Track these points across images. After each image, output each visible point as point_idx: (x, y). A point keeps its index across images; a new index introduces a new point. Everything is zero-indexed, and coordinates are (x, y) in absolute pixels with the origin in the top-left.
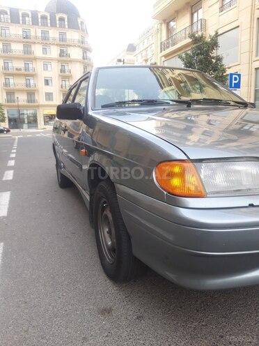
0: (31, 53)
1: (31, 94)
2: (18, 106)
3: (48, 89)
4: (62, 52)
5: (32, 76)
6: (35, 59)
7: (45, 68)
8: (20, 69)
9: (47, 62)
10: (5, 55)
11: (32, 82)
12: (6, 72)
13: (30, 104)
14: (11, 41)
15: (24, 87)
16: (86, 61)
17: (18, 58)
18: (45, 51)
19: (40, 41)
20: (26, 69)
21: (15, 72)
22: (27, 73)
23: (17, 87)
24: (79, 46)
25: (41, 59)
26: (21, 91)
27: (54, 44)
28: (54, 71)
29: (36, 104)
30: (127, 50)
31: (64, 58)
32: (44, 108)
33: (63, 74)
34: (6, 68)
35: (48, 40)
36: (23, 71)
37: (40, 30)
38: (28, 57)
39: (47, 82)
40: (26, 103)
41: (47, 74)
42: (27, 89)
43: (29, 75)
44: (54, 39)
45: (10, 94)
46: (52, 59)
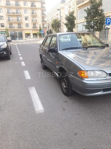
0: (19, 6)
1: (19, 24)
2: (14, 30)
3: (27, 22)
4: (32, 4)
5: (20, 16)
6: (21, 8)
7: (25, 12)
8: (14, 13)
9: (26, 9)
10: (8, 6)
11: (20, 19)
12: (9, 14)
13: (19, 29)
15: (16, 21)
16: (43, 8)
17: (13, 8)
18: (25, 4)
20: (17, 13)
21: (12, 14)
23: (13, 21)
24: (40, 2)
25: (23, 8)
26: (15, 23)
27: (29, 1)
28: (29, 14)
29: (22, 29)
30: (61, 2)
31: (33, 7)
32: (25, 30)
33: (33, 15)
36: (16, 14)
39: (26, 19)
40: (17, 28)
41: (26, 15)
42: (17, 22)
43: (18, 15)
45: (11, 24)
46: (28, 8)
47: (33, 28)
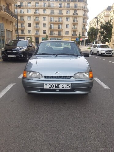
0: (61, 14)
1: (60, 32)
2: (54, 37)
3: (67, 29)
4: (75, 12)
5: (61, 24)
6: (63, 16)
7: (67, 20)
8: (57, 21)
9: (68, 17)
10: (51, 15)
11: (61, 26)
12: (51, 22)
13: (59, 36)
14: (54, 9)
15: (57, 29)
16: (85, 16)
17: (56, 16)
18: (67, 13)
19: (66, 8)
20: (59, 21)
21: (55, 22)
22: (59, 22)
23: (55, 29)
24: (82, 10)
26: (56, 30)
27: (71, 9)
28: (70, 22)
29: (61, 36)
30: (107, 10)
31: (75, 16)
32: (65, 38)
33: (74, 23)
34: (51, 21)
35: (69, 7)
36: (58, 22)
37: (66, 3)
38: (60, 16)
39: (67, 26)
40: (57, 35)
41: (67, 23)
42: (58, 29)
43: (60, 23)
44: (72, 7)
45: (52, 31)
46: (70, 16)
47: (72, 35)
